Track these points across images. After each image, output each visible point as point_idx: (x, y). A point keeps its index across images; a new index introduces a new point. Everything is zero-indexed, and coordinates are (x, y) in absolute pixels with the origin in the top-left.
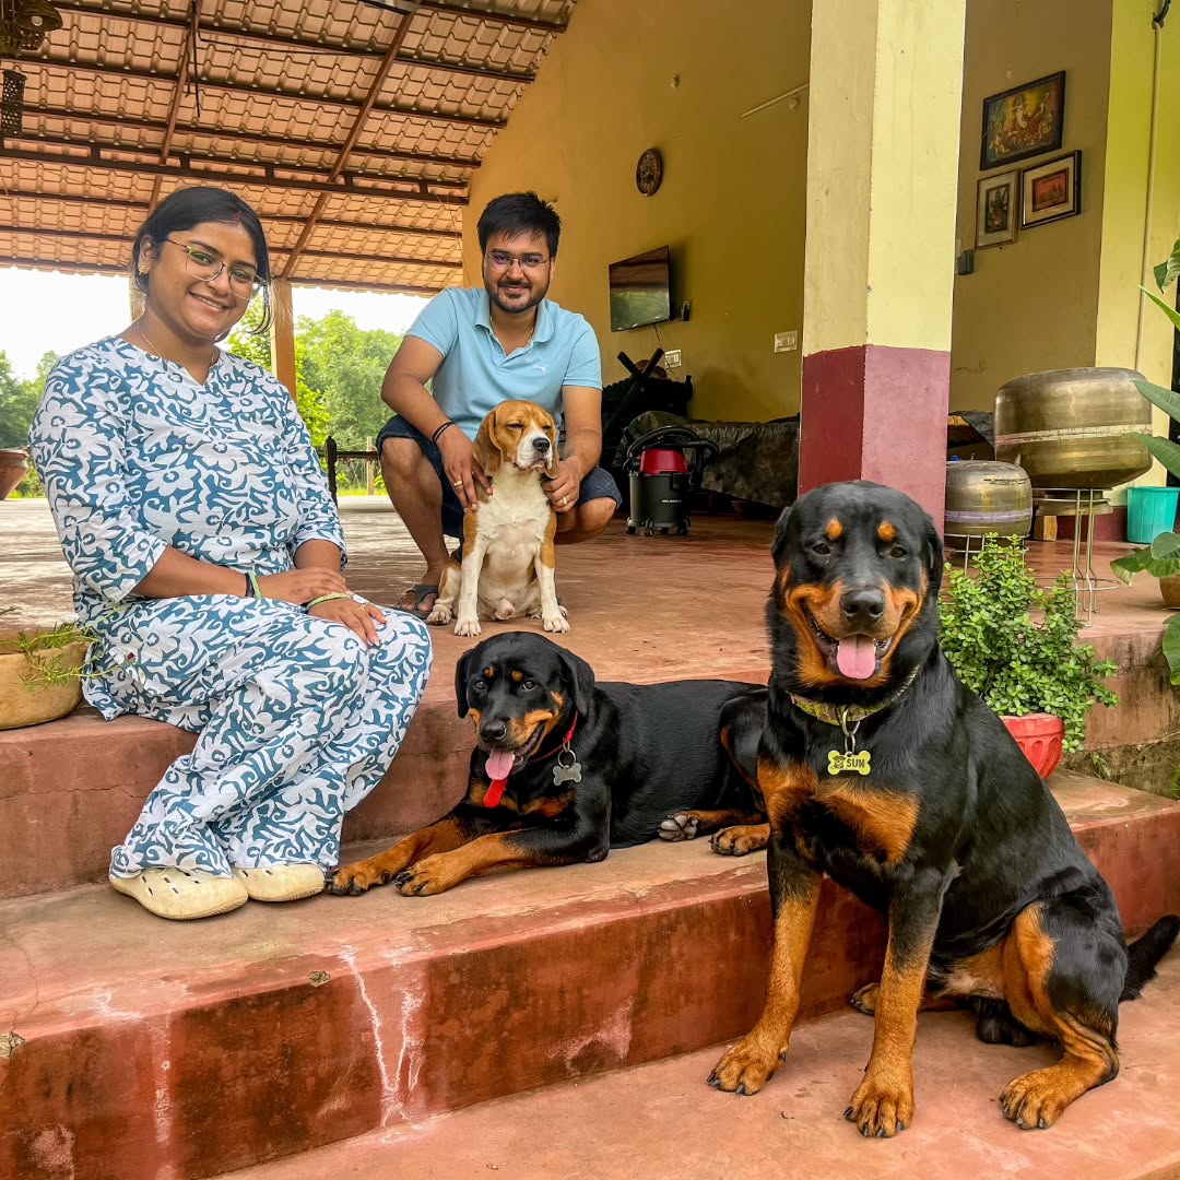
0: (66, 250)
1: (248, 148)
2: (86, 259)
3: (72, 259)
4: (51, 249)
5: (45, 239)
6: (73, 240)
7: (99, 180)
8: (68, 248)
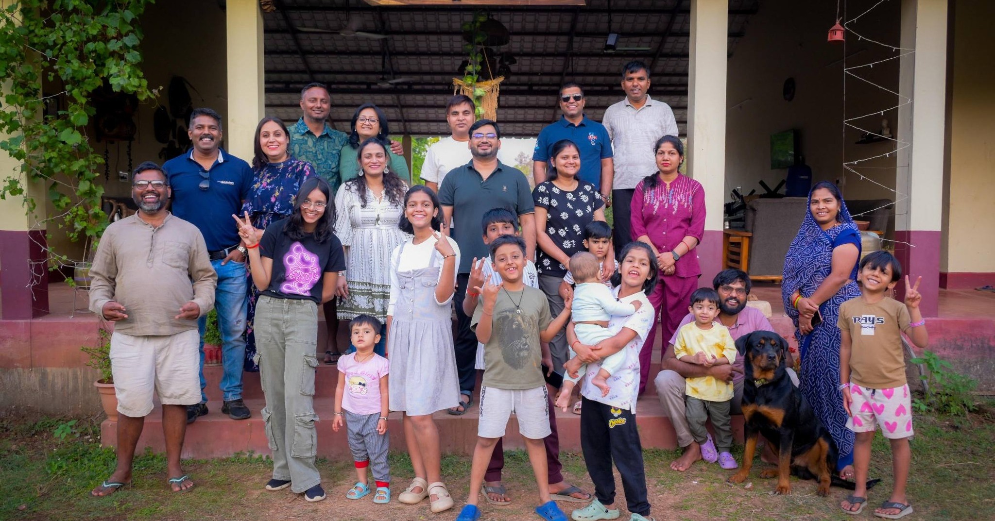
0: (517, 129)
1: (600, 79)
2: (527, 132)
3: (521, 132)
4: (511, 129)
5: (508, 125)
6: (521, 125)
7: (532, 100)
8: (519, 128)
